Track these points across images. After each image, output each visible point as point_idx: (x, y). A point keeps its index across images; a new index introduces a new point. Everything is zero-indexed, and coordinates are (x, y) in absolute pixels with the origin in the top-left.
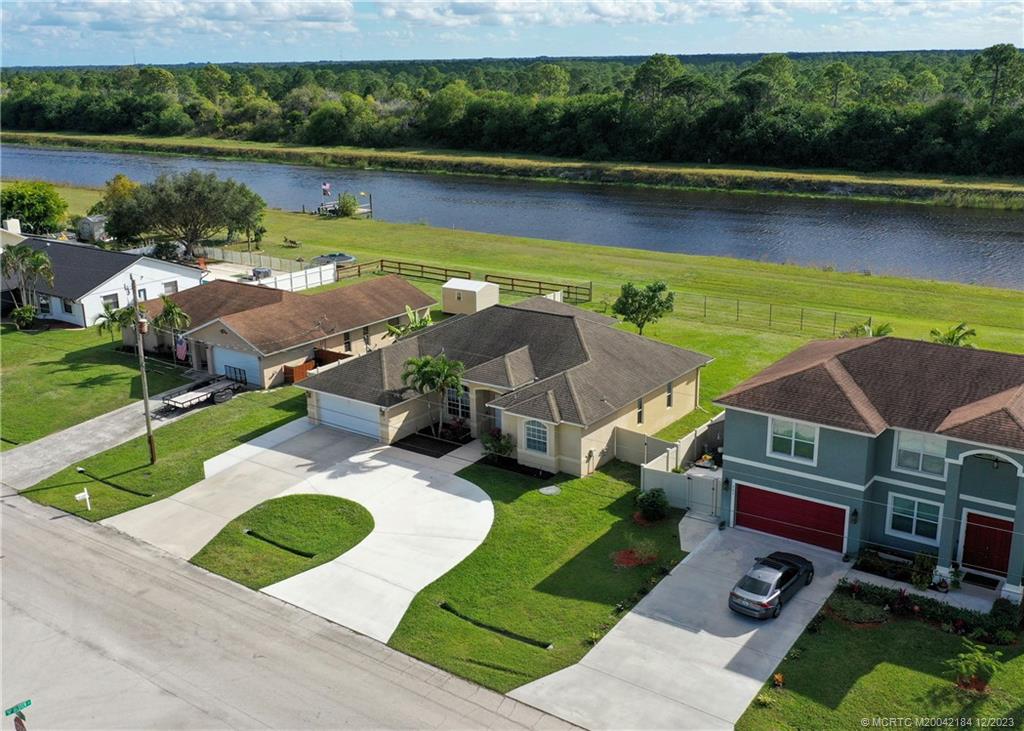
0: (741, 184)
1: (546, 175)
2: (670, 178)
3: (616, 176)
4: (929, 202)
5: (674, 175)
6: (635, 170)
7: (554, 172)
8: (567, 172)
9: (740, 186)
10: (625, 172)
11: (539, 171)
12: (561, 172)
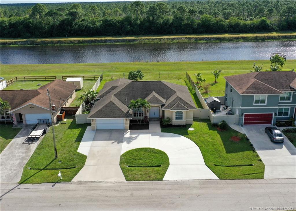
0: (81, 42)
1: (13, 44)
2: (58, 42)
3: (40, 43)
4: (135, 43)
5: (59, 41)
6: (45, 40)
7: (16, 43)
8: (20, 43)
9: (81, 43)
10: (42, 41)
11: (10, 43)
12: (18, 43)
